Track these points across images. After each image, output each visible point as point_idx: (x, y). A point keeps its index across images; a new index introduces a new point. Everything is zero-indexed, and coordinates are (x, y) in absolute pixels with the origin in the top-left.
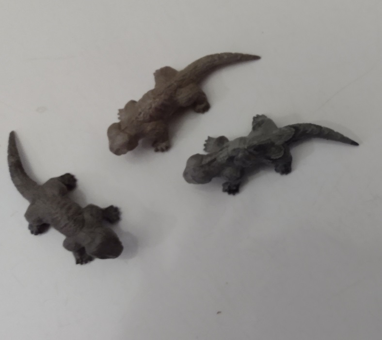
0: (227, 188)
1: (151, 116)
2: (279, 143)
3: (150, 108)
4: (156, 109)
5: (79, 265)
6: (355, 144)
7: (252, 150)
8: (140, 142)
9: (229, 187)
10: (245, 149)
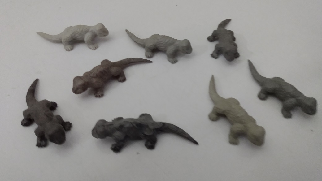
0: (113, 147)
1: (97, 75)
2: (151, 127)
3: (97, 71)
4: (101, 72)
5: (37, 147)
6: (196, 143)
7: (134, 125)
8: (89, 89)
9: (115, 147)
10: (131, 123)
